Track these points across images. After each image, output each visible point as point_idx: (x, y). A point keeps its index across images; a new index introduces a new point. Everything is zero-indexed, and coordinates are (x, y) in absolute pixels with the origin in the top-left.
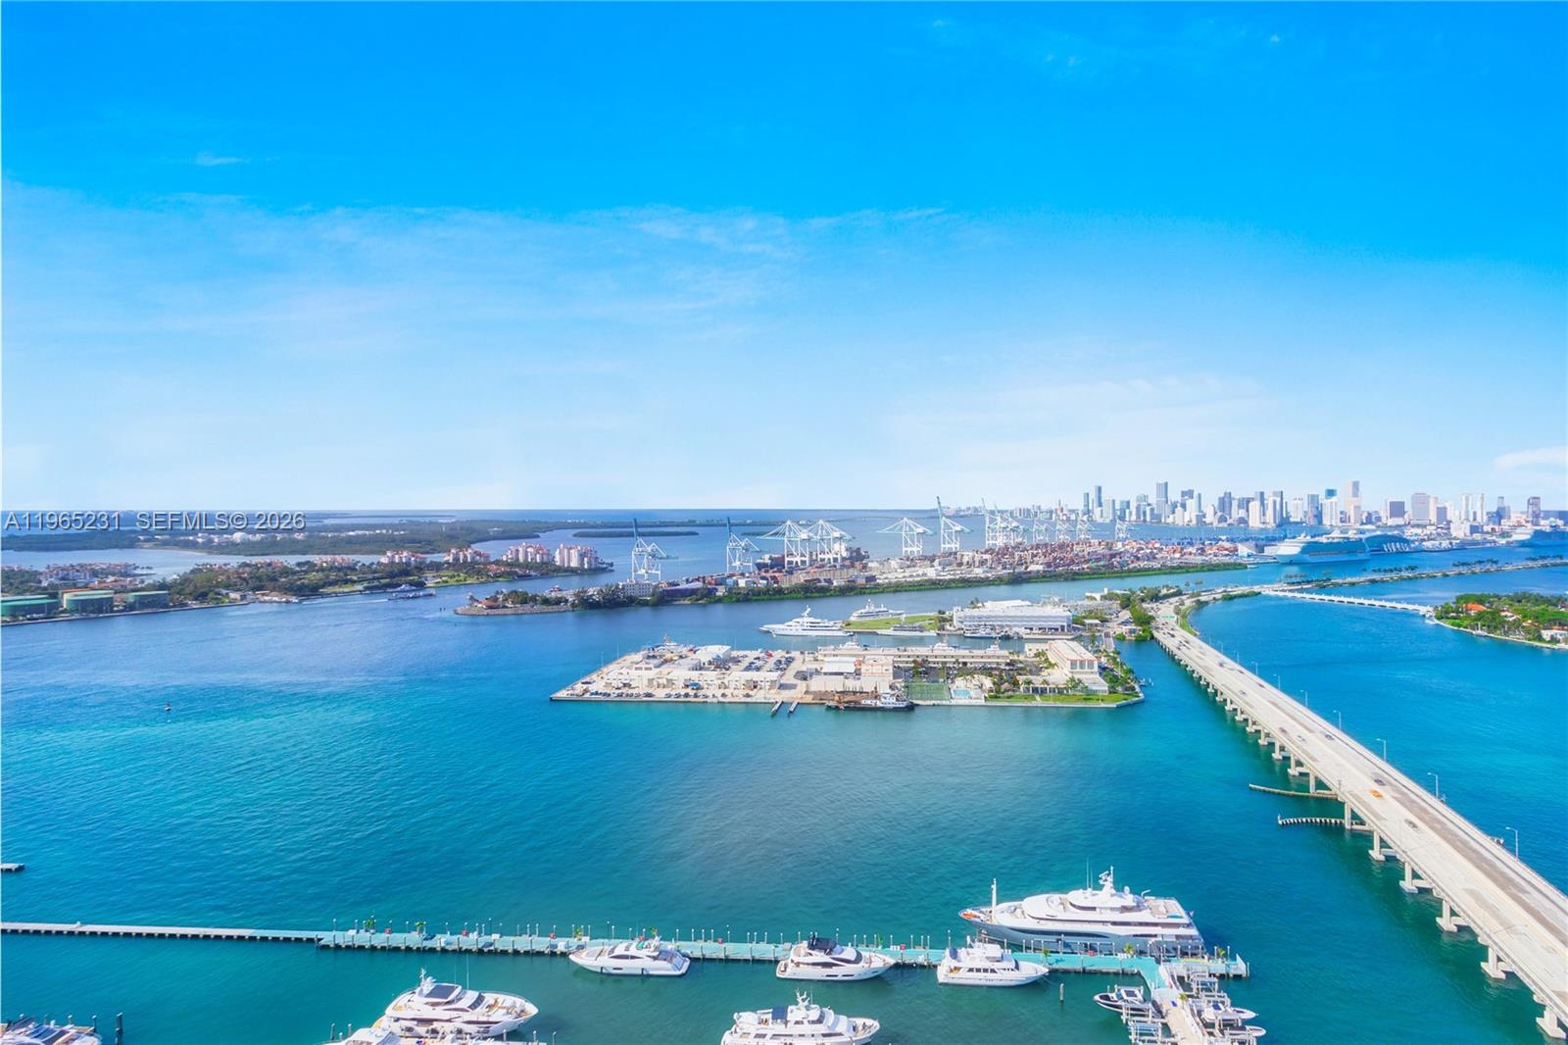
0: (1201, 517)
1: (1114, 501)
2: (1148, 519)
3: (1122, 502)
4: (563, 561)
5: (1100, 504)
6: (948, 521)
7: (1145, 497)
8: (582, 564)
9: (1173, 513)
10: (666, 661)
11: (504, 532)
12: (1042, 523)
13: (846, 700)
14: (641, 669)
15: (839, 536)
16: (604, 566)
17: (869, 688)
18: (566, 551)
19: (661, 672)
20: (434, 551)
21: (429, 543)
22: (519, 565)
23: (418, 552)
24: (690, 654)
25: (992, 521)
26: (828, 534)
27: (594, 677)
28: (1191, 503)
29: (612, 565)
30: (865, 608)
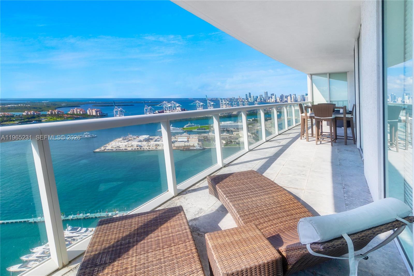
0: (276, 100)
1: (254, 96)
2: (263, 101)
3: (256, 96)
4: (90, 113)
5: (250, 97)
6: (210, 102)
7: (262, 96)
8: (97, 114)
9: (269, 99)
10: (130, 140)
11: (67, 105)
12: (235, 102)
13: (185, 148)
14: (122, 142)
15: (178, 105)
16: (105, 114)
17: (192, 145)
18: (91, 110)
19: (129, 143)
20: (42, 111)
21: (40, 108)
22: (75, 115)
23: (36, 111)
24: (137, 138)
25: (222, 101)
26: (175, 105)
27: (107, 145)
28: (273, 97)
29: (107, 114)
30: (188, 124)
